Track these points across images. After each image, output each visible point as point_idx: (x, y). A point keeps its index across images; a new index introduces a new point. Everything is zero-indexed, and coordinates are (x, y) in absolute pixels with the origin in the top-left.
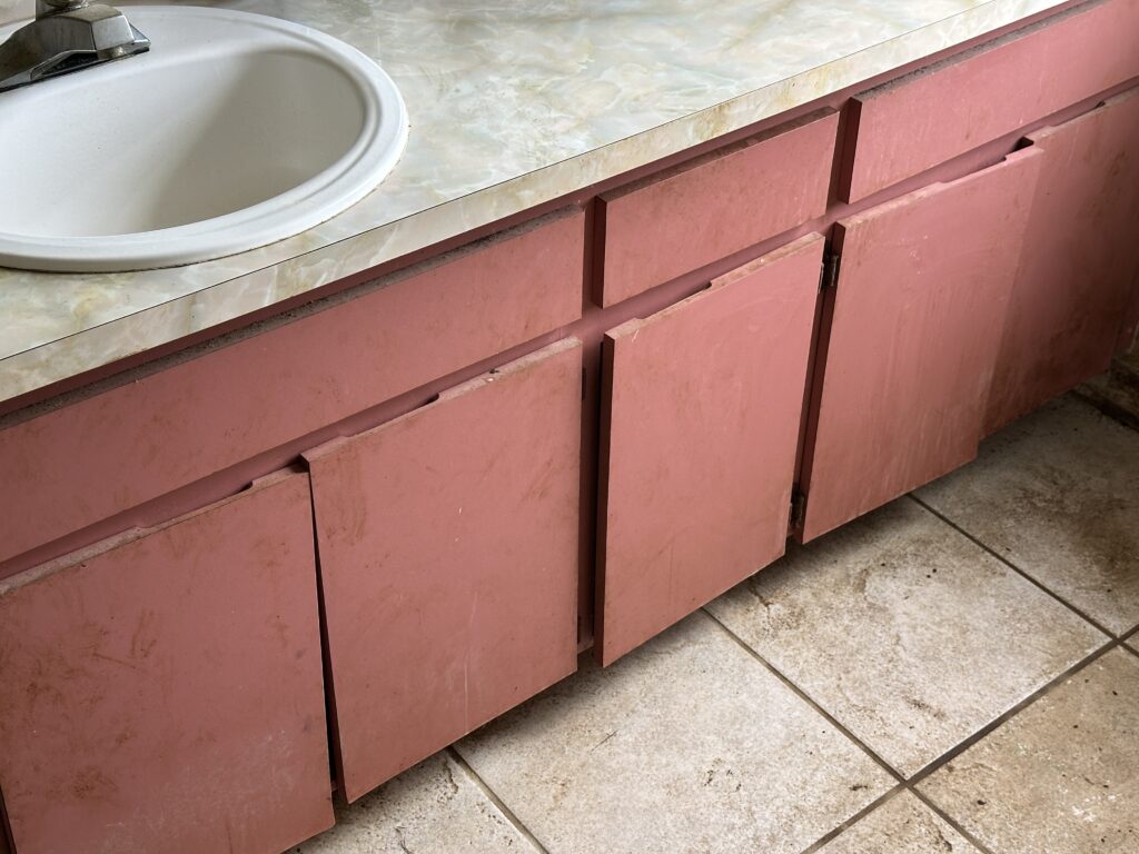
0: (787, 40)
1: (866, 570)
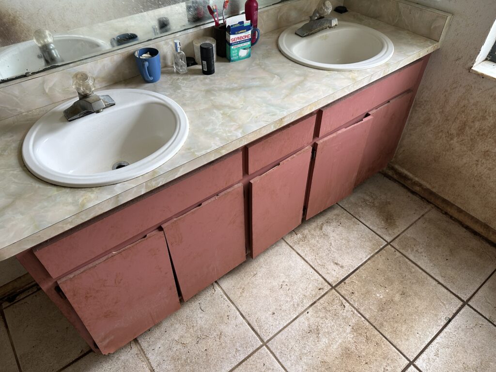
0: (301, 95)
1: (323, 224)
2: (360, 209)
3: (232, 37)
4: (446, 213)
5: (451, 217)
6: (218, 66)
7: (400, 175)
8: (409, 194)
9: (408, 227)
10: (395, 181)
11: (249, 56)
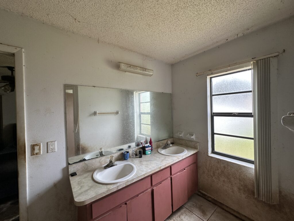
0: (165, 161)
1: (180, 215)
2: (192, 208)
3: (146, 149)
4: (223, 209)
5: (226, 210)
6: (143, 156)
7: (202, 194)
8: (208, 202)
9: (211, 216)
10: (202, 197)
11: (150, 153)
